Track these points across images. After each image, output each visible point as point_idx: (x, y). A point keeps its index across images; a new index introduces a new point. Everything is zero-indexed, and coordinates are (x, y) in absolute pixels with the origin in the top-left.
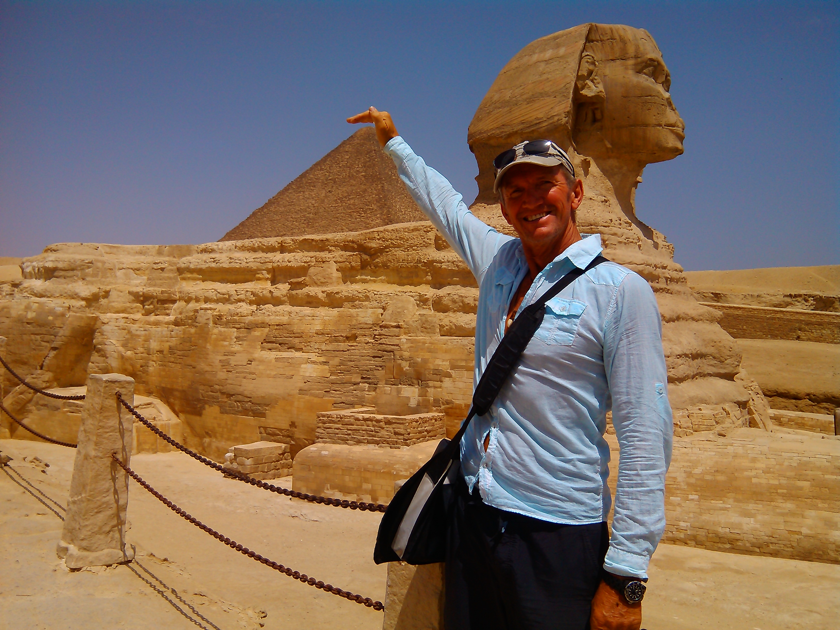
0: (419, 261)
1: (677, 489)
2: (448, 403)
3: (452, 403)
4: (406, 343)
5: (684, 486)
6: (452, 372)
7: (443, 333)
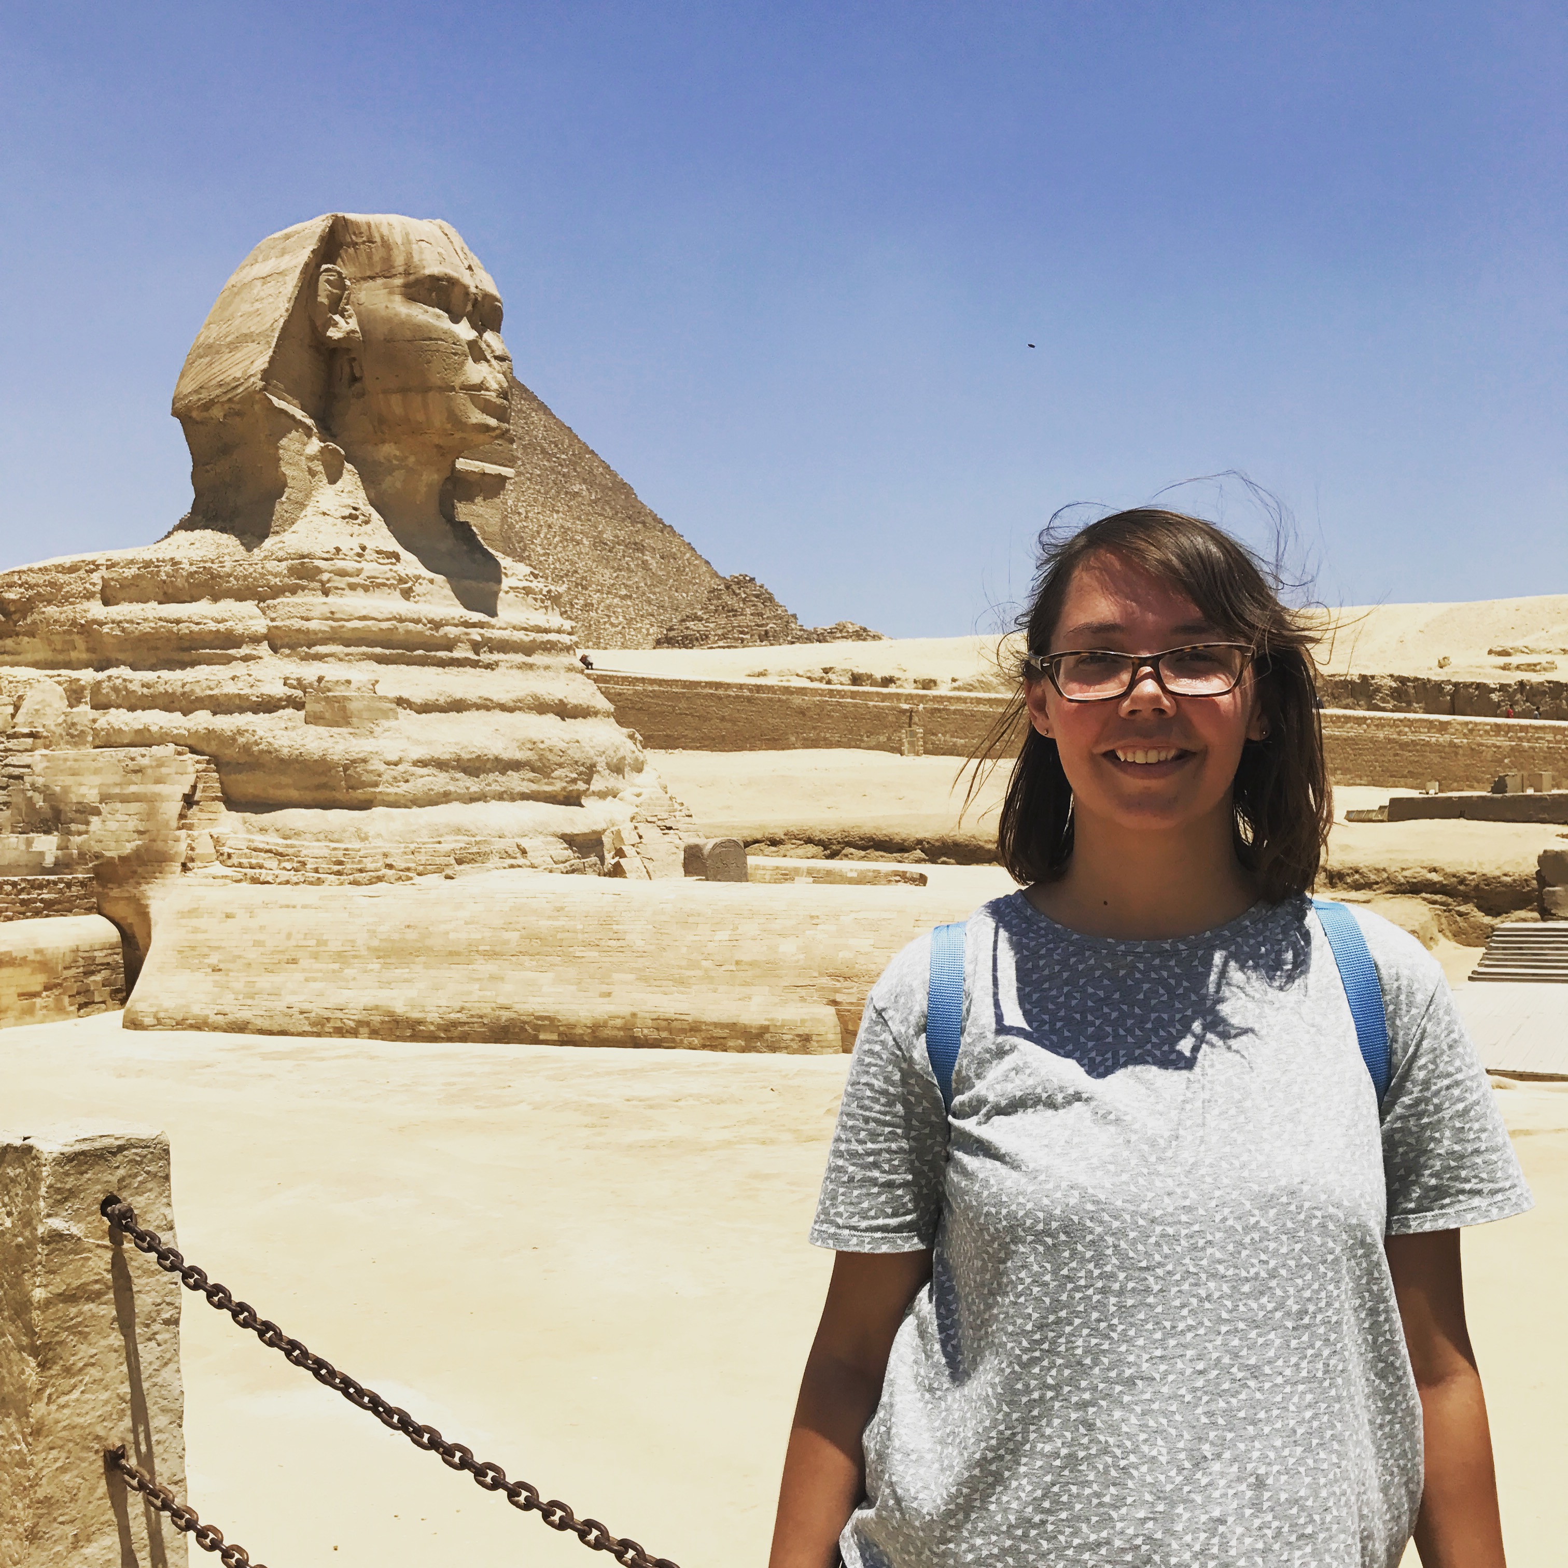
0: (74, 623)
1: (355, 957)
2: (97, 858)
3: (102, 856)
4: (41, 762)
5: (364, 952)
6: (102, 807)
7: (97, 742)
